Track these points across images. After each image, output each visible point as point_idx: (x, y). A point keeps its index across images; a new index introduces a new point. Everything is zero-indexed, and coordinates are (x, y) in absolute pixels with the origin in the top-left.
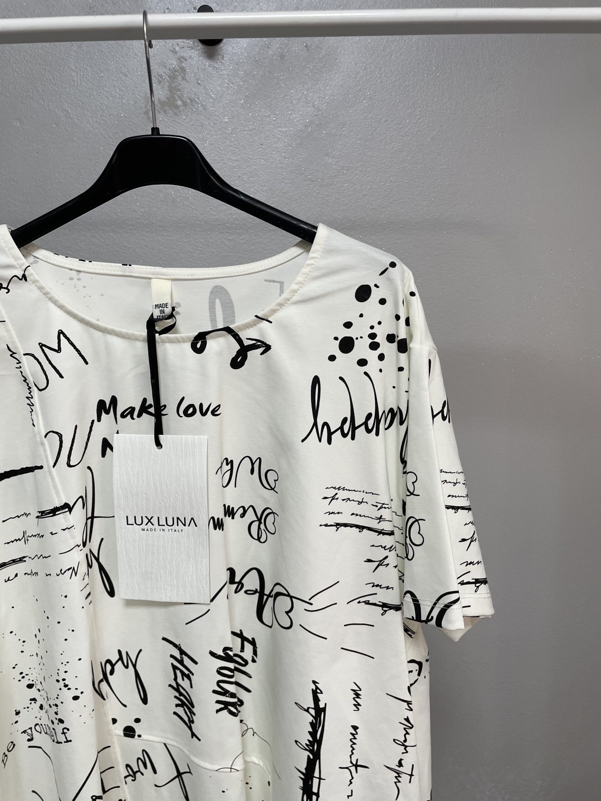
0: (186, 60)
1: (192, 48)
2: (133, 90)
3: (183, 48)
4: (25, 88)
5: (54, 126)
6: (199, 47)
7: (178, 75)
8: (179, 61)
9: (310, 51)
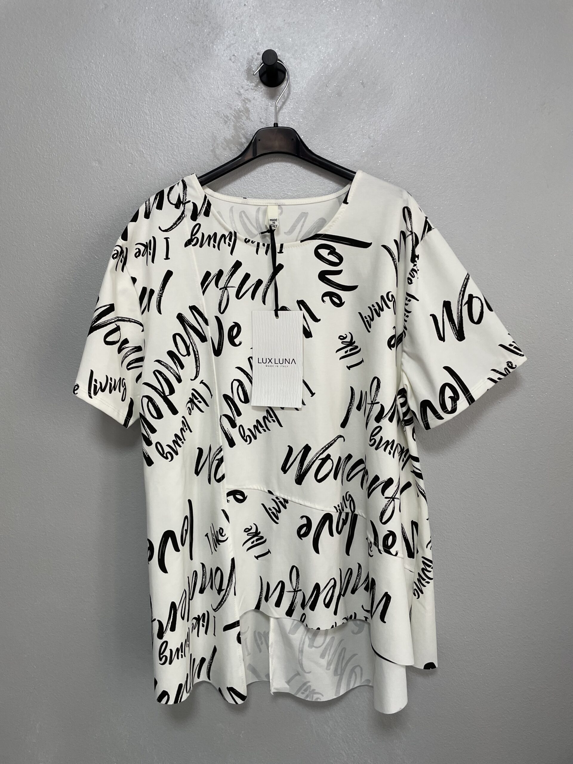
0: (250, 101)
1: (256, 90)
2: (201, 131)
3: (247, 90)
4: (104, 132)
5: (129, 165)
6: (262, 89)
7: (243, 115)
9: (365, 88)
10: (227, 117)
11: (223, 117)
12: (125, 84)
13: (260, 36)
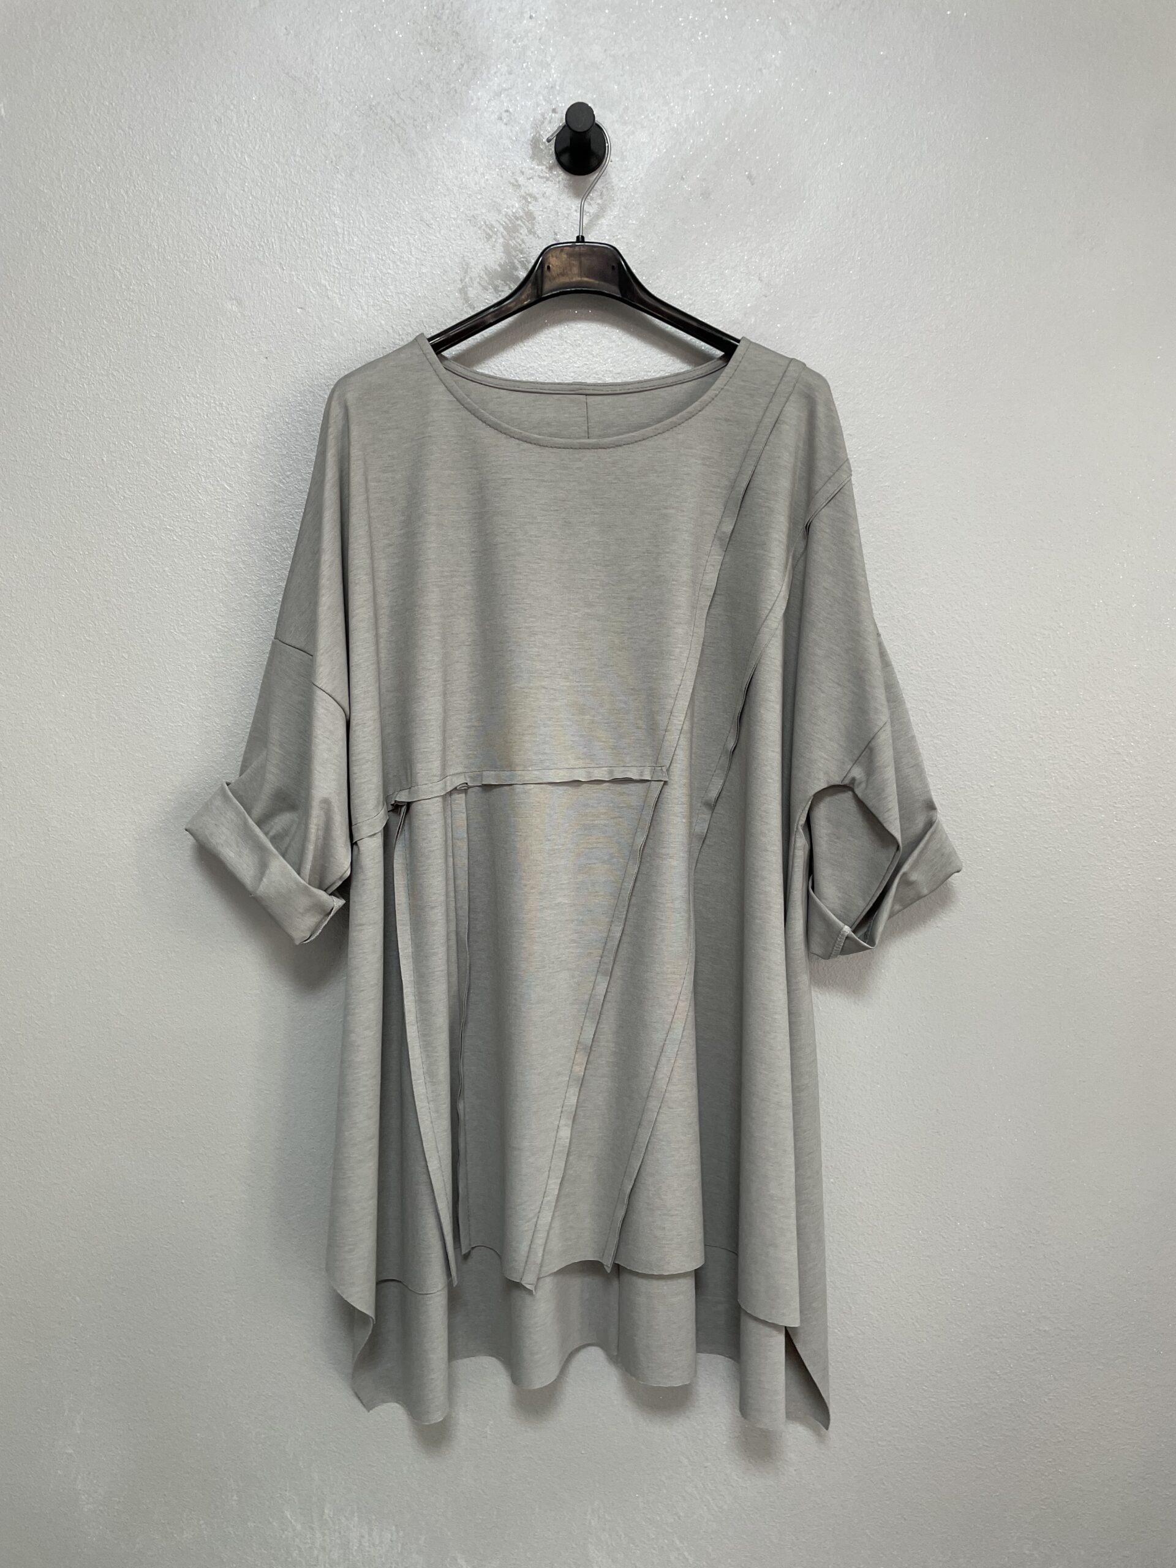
0: (536, 199)
1: (548, 179)
2: (441, 251)
3: (532, 178)
4: (250, 243)
5: (299, 311)
6: (560, 178)
7: (522, 224)
8: (524, 201)
9: (755, 186)
10: (491, 227)
11: (484, 227)
12: (295, 155)
13: (557, 76)
